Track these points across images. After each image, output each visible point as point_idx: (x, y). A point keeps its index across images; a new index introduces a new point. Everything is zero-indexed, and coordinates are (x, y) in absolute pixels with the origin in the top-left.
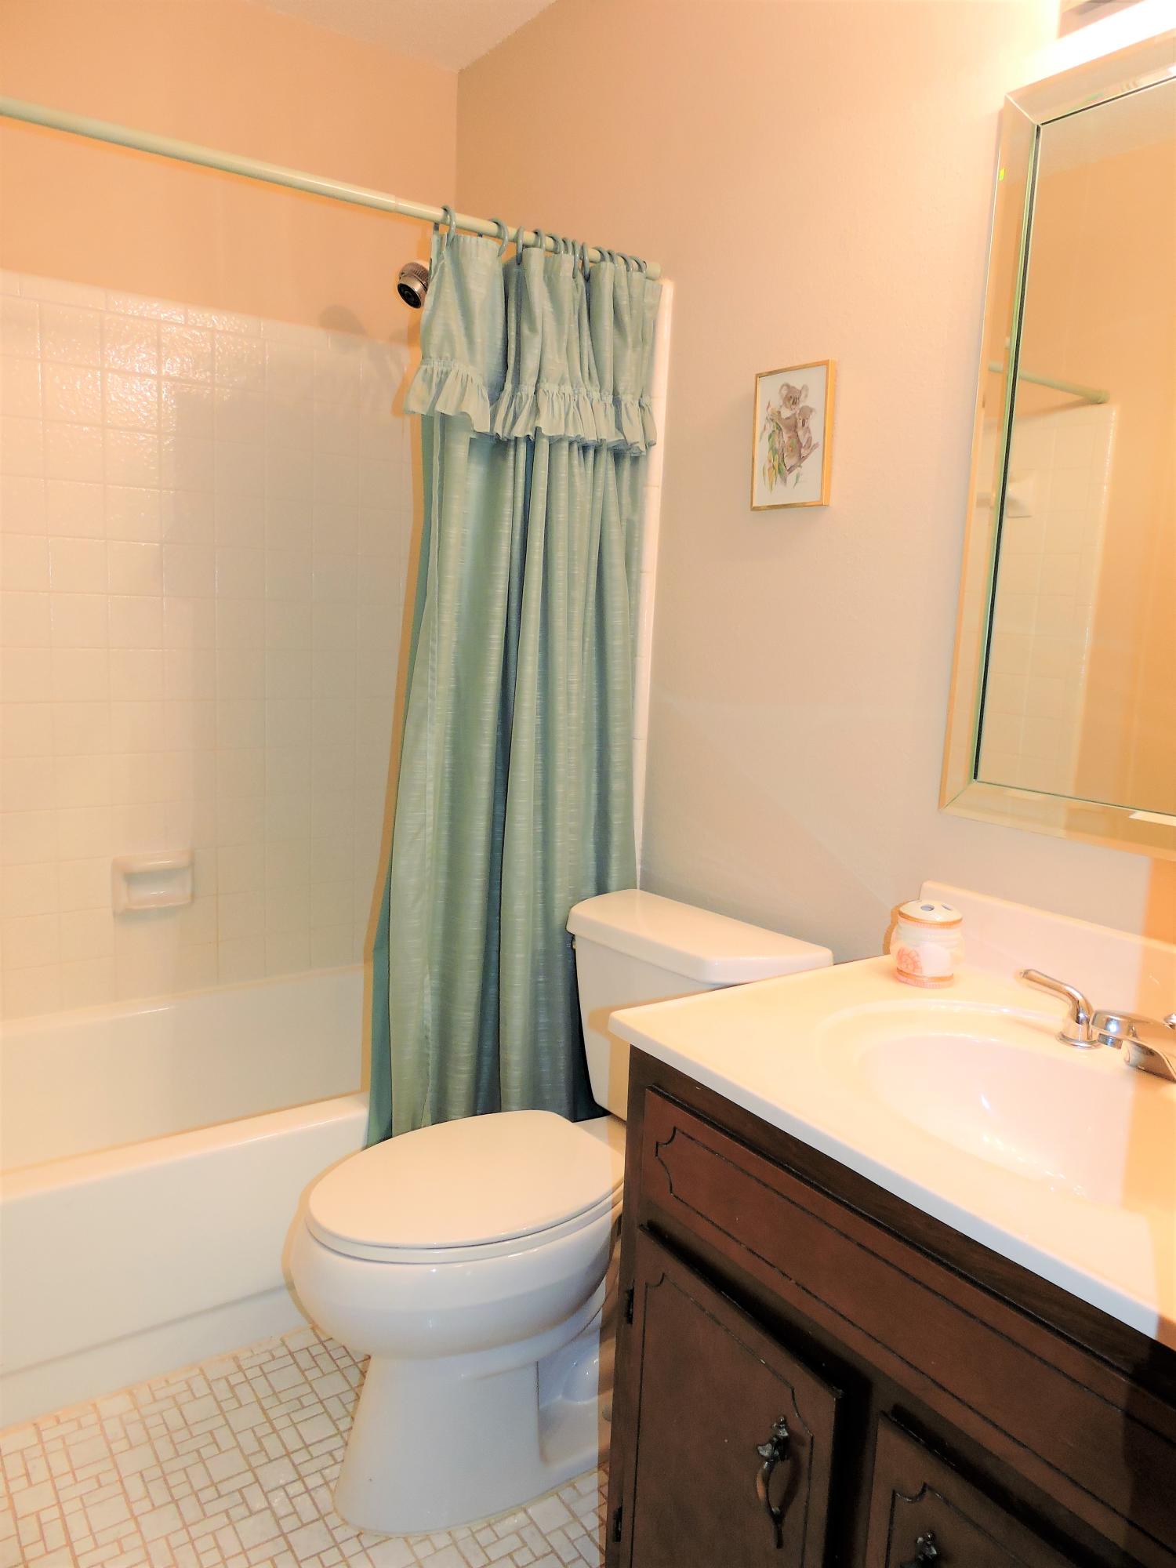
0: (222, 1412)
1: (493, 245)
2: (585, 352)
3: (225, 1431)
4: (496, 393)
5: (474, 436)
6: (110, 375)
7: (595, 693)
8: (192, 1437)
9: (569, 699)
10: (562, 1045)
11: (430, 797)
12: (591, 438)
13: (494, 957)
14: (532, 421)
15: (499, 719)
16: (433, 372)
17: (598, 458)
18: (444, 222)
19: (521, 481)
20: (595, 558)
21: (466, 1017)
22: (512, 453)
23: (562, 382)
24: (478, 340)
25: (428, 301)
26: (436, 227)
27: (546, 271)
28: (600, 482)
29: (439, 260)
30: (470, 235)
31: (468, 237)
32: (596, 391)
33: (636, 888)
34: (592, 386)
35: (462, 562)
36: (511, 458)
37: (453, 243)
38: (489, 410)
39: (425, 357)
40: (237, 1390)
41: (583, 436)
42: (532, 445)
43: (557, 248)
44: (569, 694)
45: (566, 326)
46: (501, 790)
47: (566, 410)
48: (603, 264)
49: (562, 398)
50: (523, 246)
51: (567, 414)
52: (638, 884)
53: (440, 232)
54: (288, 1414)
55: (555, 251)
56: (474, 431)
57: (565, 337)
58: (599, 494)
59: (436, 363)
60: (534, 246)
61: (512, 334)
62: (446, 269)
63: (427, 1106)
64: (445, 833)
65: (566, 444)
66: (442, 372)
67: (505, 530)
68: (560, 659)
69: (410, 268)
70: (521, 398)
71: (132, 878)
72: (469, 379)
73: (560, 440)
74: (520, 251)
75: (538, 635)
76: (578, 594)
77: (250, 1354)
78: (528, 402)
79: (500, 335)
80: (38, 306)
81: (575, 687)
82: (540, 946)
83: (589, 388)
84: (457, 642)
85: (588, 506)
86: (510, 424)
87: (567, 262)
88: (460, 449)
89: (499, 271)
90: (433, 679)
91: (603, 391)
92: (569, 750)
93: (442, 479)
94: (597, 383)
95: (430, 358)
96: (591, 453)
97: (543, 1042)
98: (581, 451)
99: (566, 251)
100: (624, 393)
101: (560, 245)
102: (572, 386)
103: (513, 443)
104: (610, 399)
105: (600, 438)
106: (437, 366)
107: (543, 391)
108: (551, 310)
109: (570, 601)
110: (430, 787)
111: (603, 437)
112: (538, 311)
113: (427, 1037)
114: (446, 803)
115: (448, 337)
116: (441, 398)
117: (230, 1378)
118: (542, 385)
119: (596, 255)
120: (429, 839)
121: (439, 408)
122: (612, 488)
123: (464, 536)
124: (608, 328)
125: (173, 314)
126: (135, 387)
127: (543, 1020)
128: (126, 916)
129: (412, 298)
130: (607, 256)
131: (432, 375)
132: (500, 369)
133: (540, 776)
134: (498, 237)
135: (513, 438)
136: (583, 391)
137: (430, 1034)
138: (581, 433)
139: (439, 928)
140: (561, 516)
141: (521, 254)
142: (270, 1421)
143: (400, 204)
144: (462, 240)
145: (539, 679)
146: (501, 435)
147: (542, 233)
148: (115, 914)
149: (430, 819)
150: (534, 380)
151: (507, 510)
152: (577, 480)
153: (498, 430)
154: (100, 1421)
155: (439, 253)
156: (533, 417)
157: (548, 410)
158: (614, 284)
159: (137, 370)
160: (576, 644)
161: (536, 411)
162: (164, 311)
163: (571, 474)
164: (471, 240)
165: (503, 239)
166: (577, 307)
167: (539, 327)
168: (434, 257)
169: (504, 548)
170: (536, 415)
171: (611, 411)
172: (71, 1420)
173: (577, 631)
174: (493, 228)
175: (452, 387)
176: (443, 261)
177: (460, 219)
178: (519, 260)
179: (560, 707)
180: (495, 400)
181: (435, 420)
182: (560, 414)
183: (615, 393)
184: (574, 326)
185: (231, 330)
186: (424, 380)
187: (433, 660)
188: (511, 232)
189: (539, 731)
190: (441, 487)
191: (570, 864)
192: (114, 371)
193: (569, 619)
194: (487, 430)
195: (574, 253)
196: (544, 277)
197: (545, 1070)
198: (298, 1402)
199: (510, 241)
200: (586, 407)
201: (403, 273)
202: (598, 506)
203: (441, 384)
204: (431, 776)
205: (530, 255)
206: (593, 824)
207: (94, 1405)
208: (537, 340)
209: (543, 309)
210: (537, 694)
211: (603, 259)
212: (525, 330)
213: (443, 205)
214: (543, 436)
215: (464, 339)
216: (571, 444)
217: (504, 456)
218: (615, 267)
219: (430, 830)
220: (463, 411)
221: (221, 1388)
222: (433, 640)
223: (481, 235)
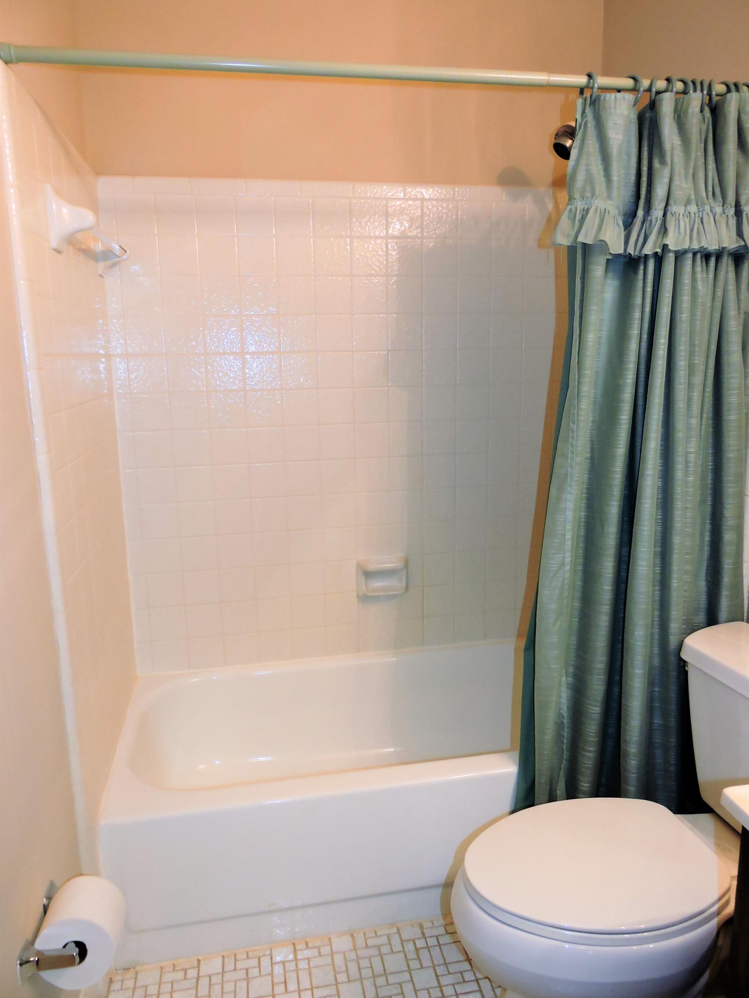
0: (409, 970)
1: (630, 97)
2: (710, 174)
3: (410, 986)
4: (629, 219)
5: (610, 257)
6: (355, 240)
7: (710, 458)
8: (388, 984)
9: (687, 466)
10: (673, 744)
11: (569, 543)
12: (713, 247)
13: (618, 666)
14: (660, 239)
15: (626, 480)
16: (576, 210)
17: (719, 265)
18: (587, 86)
19: (649, 290)
20: (714, 347)
21: (594, 710)
22: (642, 267)
23: (688, 202)
24: (615, 178)
25: (574, 154)
26: (582, 91)
27: (675, 111)
28: (721, 283)
29: (582, 119)
30: (609, 92)
31: (608, 95)
32: (719, 206)
33: (743, 621)
34: (715, 202)
35: (597, 358)
36: (641, 272)
37: (595, 102)
38: (623, 234)
39: (571, 198)
40: (421, 952)
41: (706, 246)
42: (659, 259)
43: (686, 90)
44: (687, 462)
45: (693, 155)
46: (626, 537)
47: (691, 226)
48: (729, 95)
49: (687, 217)
50: (656, 93)
51: (692, 230)
52: (745, 618)
53: (585, 96)
54: (453, 985)
55: (685, 92)
56: (610, 254)
57: (692, 164)
58: (719, 293)
59: (579, 203)
60: (666, 91)
61: (645, 169)
62: (589, 125)
63: (562, 774)
64: (580, 568)
65: (690, 255)
66: (584, 210)
67: (635, 332)
68: (680, 433)
69: (563, 129)
70: (651, 221)
71: (368, 575)
72: (607, 211)
73: (685, 252)
74: (653, 97)
75: (661, 415)
76: (698, 379)
77: (431, 925)
78: (658, 223)
79: (633, 171)
80: (311, 200)
81: (692, 457)
82: (656, 662)
83: (713, 204)
84: (593, 421)
85: (709, 304)
86: (641, 244)
87: (696, 99)
88: (598, 269)
89: (634, 117)
90: (572, 452)
91: (726, 205)
92: (686, 508)
93: (582, 294)
94: (721, 199)
95: (575, 199)
96: (713, 261)
97: (658, 738)
98: (704, 260)
99: (695, 90)
100: (745, 205)
101: (690, 85)
102: (697, 206)
103: (642, 260)
104: (732, 211)
105: (722, 246)
106: (580, 205)
107: (671, 213)
108: (679, 143)
109: (690, 385)
110: (569, 536)
111: (725, 245)
112: (667, 146)
113: (563, 723)
114: (582, 545)
115: (590, 180)
116: (582, 231)
117: (417, 942)
118: (669, 208)
119: (722, 89)
120: (567, 575)
121: (581, 239)
122: (732, 287)
123: (600, 338)
124: (732, 151)
125: (396, 192)
126: (371, 246)
127: (657, 721)
128: (364, 599)
129: (563, 152)
130: (733, 88)
131: (575, 213)
132: (633, 200)
133: (659, 528)
134: (634, 90)
135: (643, 256)
136: (707, 208)
137: (565, 721)
138: (704, 244)
139: (574, 640)
140: (684, 316)
141: (654, 100)
142: (440, 986)
143: (551, 78)
144: (602, 98)
145: (661, 450)
146: (632, 254)
147: (674, 79)
148: (358, 596)
149: (568, 560)
150: (663, 205)
151: (637, 315)
152: (700, 285)
153: (631, 250)
154: (332, 953)
155: (583, 112)
156: (661, 237)
157: (675, 229)
158: (739, 111)
159: (372, 235)
160: (694, 421)
161: (664, 230)
162: (390, 191)
163: (694, 280)
164: (611, 97)
165: (638, 91)
166: (703, 137)
167: (668, 159)
168: (578, 117)
169: (633, 346)
170: (664, 233)
171: (733, 222)
172: (315, 947)
173: (696, 409)
174: (630, 83)
175: (592, 220)
176: (586, 119)
177: (602, 81)
178: (653, 106)
179: (679, 473)
180: (628, 226)
181: (578, 249)
182: (685, 229)
183: (738, 205)
184: (701, 154)
185: (435, 197)
186: (569, 218)
187: (573, 438)
188: (646, 83)
189: (660, 492)
190: (582, 301)
191: (685, 599)
192: (357, 237)
193: (689, 400)
194: (621, 251)
195: (702, 91)
196: (674, 116)
197: (659, 761)
198: (460, 976)
199: (644, 91)
200: (709, 221)
201: (557, 135)
202: (718, 304)
203: (583, 219)
204: (569, 527)
205: (662, 100)
206: (705, 565)
207: (330, 939)
208: (666, 172)
209: (673, 143)
210: (659, 461)
211: (729, 90)
212: (656, 164)
213: (587, 73)
214: (670, 251)
215: (603, 179)
216: (695, 254)
217: (635, 271)
218: (741, 96)
219: (568, 568)
220: (601, 239)
221: (410, 947)
222: (574, 423)
223: (619, 91)
